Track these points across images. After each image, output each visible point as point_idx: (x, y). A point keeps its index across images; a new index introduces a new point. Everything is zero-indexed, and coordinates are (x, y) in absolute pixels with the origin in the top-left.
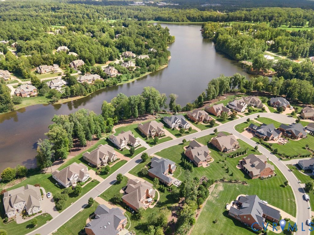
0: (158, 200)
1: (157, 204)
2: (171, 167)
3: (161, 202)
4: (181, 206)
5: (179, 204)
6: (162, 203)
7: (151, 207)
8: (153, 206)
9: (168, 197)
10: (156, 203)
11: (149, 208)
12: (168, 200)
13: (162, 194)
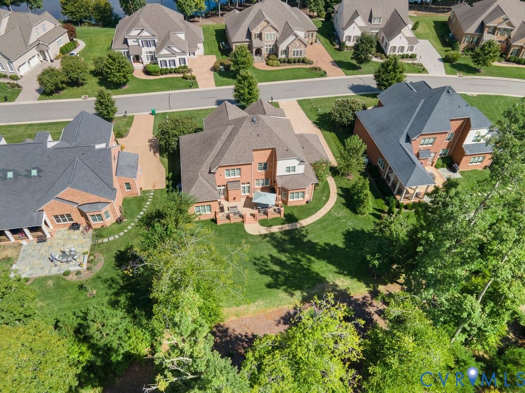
0: (305, 222)
1: (286, 233)
2: (469, 140)
3: (310, 237)
4: (371, 310)
5: (375, 294)
6: (309, 241)
7: (253, 228)
8: (264, 230)
9: (352, 236)
10: (287, 227)
11: (241, 226)
12: (341, 245)
13: (345, 212)
